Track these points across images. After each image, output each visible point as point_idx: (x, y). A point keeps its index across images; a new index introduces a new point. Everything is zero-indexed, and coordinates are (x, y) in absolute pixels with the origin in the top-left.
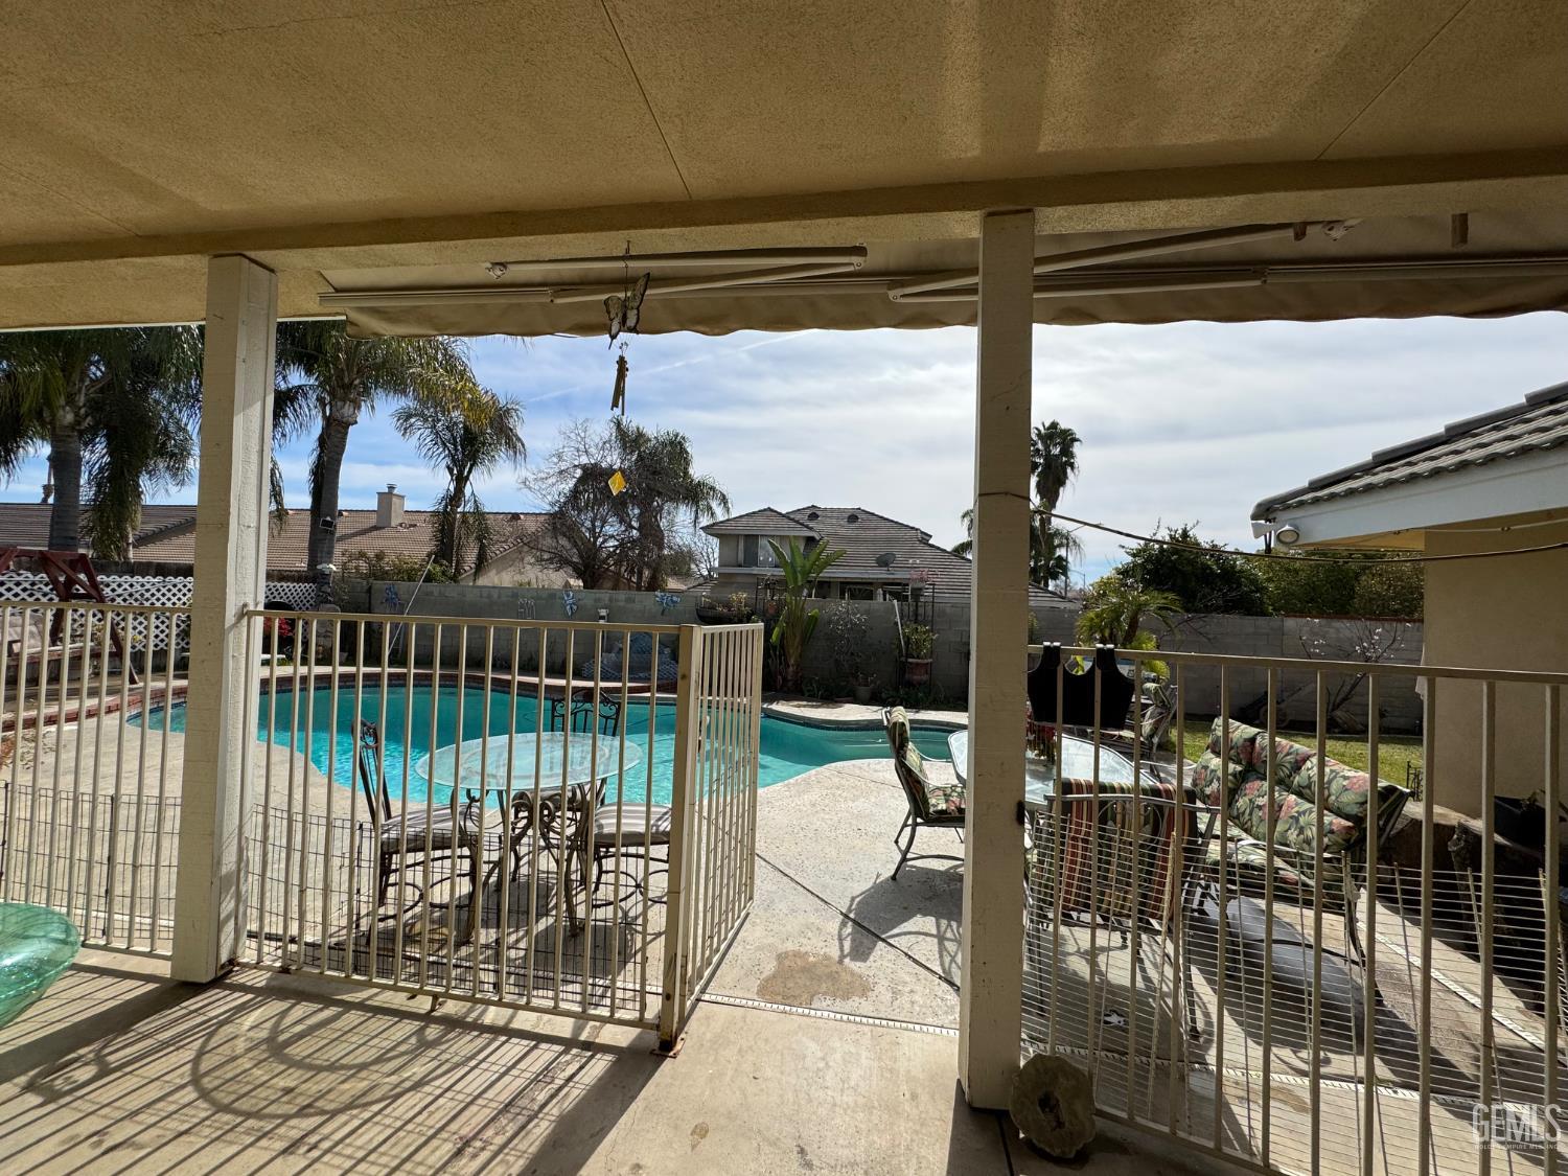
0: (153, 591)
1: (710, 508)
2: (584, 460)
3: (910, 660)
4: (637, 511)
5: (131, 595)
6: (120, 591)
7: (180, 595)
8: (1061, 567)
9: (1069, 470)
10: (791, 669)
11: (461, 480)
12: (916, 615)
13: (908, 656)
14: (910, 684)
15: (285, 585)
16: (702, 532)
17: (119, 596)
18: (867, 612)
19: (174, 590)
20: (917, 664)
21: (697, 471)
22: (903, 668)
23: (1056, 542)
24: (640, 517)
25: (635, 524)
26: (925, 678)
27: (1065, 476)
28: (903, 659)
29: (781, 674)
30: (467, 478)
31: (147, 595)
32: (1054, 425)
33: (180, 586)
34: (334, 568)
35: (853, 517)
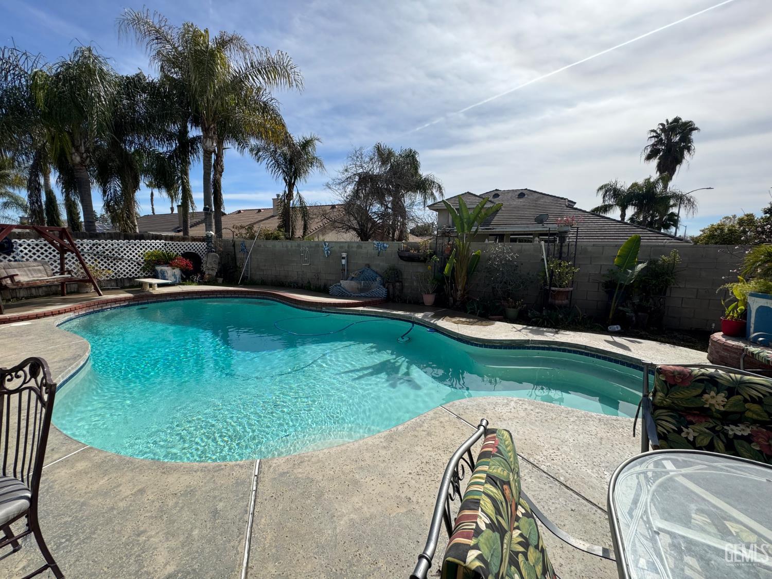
0: (124, 247)
1: (432, 194)
2: (361, 171)
3: (553, 288)
4: (391, 198)
5: (113, 250)
6: (107, 248)
7: (139, 249)
8: (674, 220)
9: (686, 152)
10: (459, 293)
11: (291, 185)
12: (561, 253)
13: (550, 286)
14: (552, 307)
15: (195, 243)
16: (427, 208)
17: (107, 250)
18: (520, 252)
19: (135, 247)
20: (559, 292)
21: (424, 172)
22: (546, 294)
23: (672, 203)
24: (393, 202)
25: (389, 205)
26: (565, 302)
27: (682, 157)
28: (548, 287)
29: (452, 296)
30: (294, 184)
31: (122, 249)
32: (677, 120)
33: (138, 245)
34: (213, 234)
35: (522, 194)
